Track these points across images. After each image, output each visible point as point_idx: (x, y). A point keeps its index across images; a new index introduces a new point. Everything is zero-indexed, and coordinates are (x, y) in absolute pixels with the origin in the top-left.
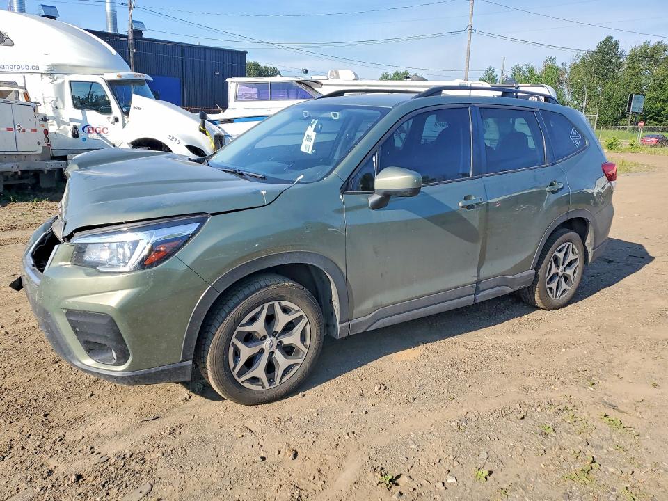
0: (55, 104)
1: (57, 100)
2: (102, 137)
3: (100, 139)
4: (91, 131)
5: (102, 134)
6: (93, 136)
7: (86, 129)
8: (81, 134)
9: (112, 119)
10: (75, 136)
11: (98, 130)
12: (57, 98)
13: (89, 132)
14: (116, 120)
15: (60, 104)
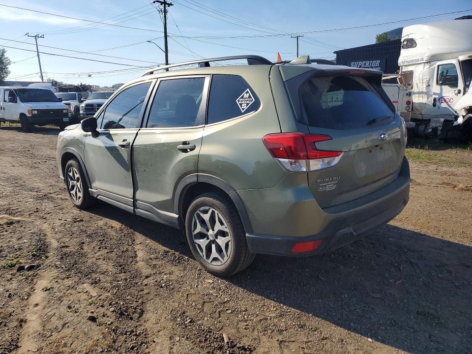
0: (428, 83)
1: (429, 80)
2: (449, 106)
3: (448, 107)
4: (443, 101)
5: (449, 103)
6: (444, 105)
7: (441, 100)
8: (438, 103)
9: (457, 92)
10: (434, 105)
11: (447, 100)
12: (430, 79)
13: (442, 102)
14: (459, 92)
15: (430, 83)
